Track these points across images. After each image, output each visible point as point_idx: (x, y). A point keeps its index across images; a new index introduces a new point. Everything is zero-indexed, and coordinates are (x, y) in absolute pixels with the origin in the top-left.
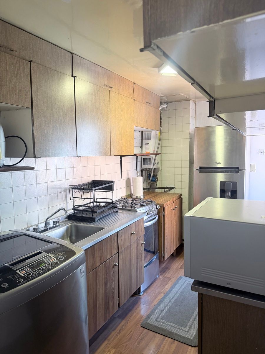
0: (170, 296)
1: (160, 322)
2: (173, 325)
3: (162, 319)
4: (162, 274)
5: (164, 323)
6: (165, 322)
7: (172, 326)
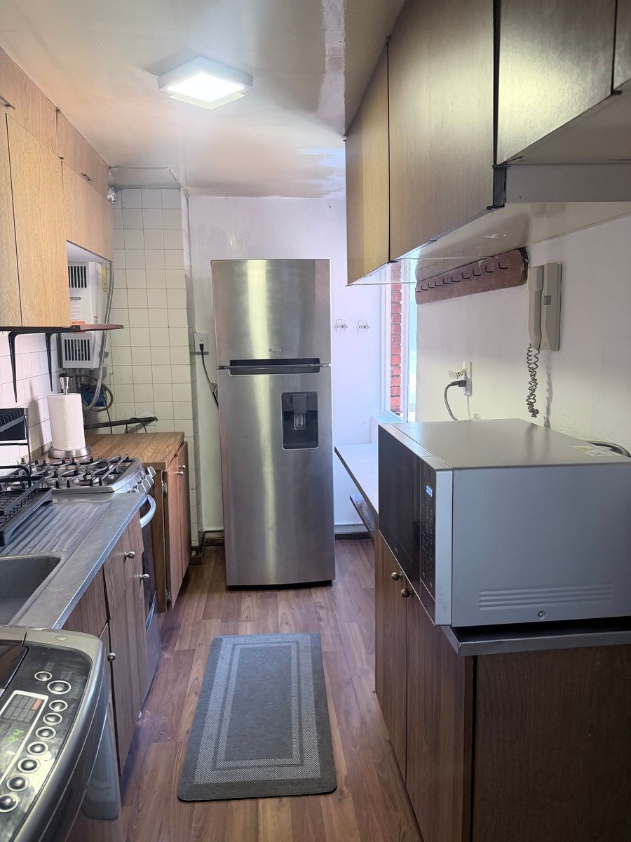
0: (217, 693)
1: (227, 768)
2: (262, 762)
3: (227, 759)
4: (165, 648)
5: (238, 768)
6: (239, 763)
7: (259, 767)
